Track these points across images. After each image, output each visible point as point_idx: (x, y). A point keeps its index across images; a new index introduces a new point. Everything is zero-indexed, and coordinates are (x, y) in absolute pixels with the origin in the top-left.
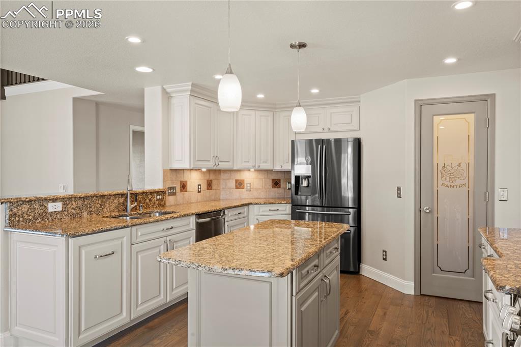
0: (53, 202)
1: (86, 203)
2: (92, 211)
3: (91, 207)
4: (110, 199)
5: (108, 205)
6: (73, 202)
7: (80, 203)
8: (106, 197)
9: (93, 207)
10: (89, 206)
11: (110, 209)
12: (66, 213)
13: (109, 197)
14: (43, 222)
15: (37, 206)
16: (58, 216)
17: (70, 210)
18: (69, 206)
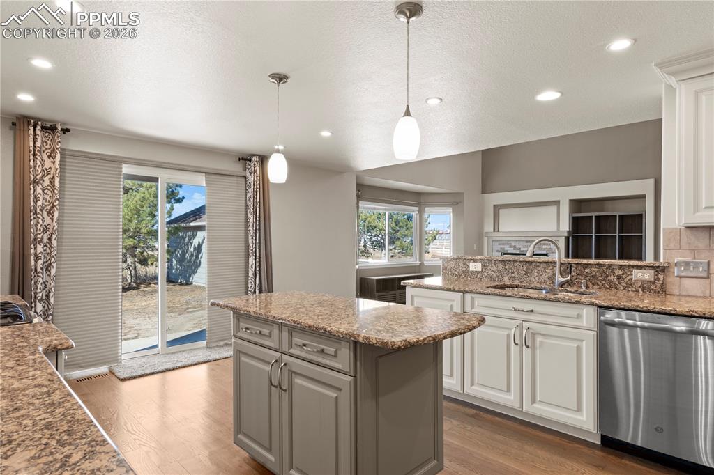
0: (474, 262)
1: (507, 267)
2: (514, 277)
3: (513, 273)
4: (539, 266)
5: (536, 274)
6: (493, 265)
7: (501, 266)
8: (533, 264)
9: (516, 273)
10: (510, 271)
11: (539, 279)
12: (486, 274)
13: (538, 264)
14: (466, 279)
15: (461, 264)
16: (479, 276)
17: (490, 272)
18: (489, 268)
